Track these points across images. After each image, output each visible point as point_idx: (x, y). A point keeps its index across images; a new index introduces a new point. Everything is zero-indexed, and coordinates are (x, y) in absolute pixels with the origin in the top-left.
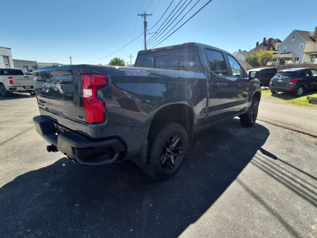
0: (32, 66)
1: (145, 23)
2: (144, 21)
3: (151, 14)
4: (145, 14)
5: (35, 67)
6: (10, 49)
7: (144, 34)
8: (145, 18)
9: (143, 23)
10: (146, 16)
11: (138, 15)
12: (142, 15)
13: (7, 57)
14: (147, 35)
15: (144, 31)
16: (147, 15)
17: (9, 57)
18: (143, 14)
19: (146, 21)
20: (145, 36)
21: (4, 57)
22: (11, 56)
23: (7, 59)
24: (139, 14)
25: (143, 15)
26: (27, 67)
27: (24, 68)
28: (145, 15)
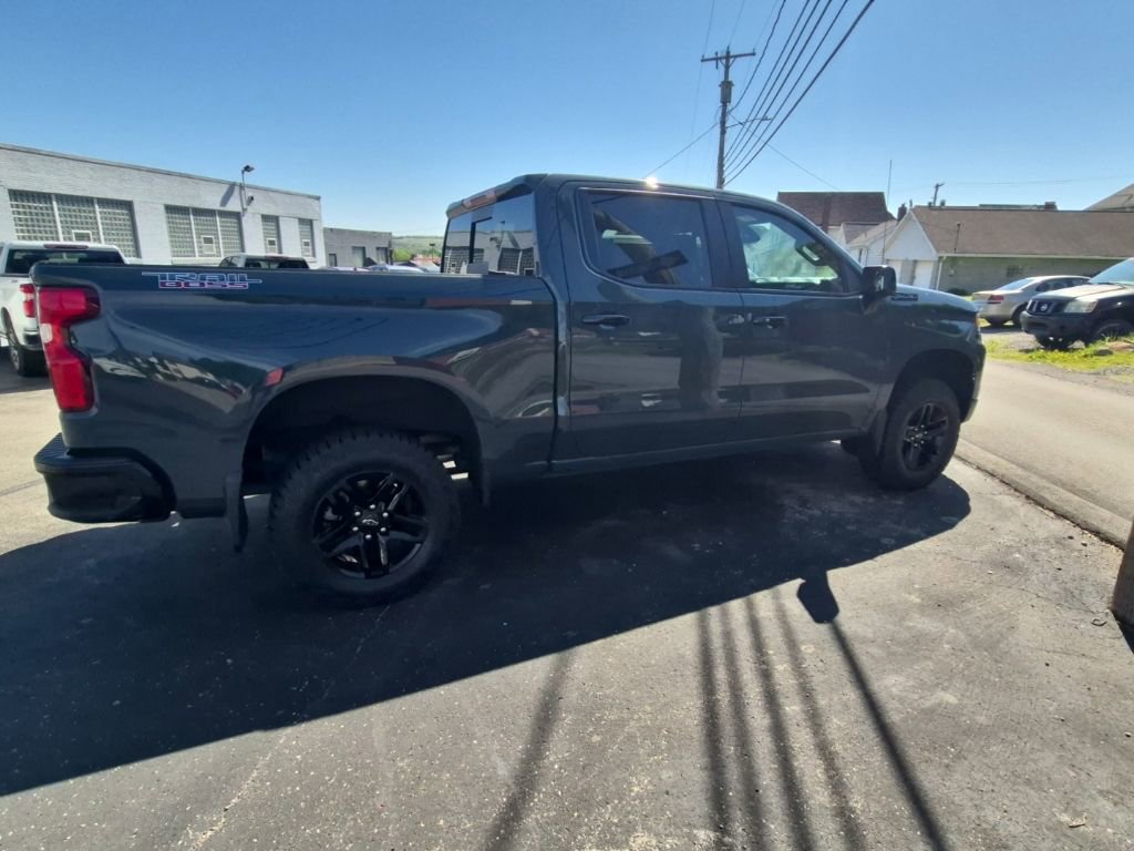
0: (378, 249)
1: (727, 86)
2: (723, 79)
3: (751, 51)
4: (728, 53)
5: (386, 249)
6: (318, 198)
7: (719, 125)
8: (727, 67)
9: (719, 89)
10: (731, 60)
11: (703, 60)
12: (717, 59)
13: (310, 223)
14: (728, 131)
15: (720, 115)
16: (736, 56)
17: (315, 223)
18: (719, 55)
19: (730, 79)
20: (723, 132)
21: (302, 221)
22: (320, 220)
23: (307, 228)
24: (706, 57)
25: (720, 58)
26: (364, 249)
27: (354, 253)
28: (728, 57)
